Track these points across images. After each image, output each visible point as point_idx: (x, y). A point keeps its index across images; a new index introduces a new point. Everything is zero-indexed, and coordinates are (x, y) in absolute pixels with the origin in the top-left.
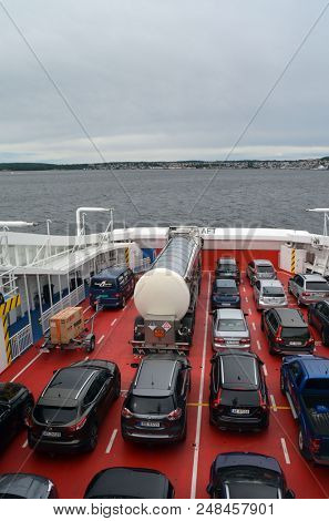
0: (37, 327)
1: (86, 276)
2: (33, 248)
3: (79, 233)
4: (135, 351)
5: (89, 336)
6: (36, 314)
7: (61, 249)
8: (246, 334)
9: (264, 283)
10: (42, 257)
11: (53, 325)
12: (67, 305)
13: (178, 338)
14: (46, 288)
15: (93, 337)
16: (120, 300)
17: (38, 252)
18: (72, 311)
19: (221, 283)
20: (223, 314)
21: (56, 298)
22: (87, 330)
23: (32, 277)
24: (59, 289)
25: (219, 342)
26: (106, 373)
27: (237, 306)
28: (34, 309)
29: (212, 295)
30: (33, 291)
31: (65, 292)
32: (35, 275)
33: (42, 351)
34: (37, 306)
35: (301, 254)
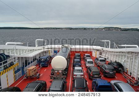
0: (23, 71)
1: (37, 58)
2: (23, 50)
3: (36, 46)
4: (51, 78)
5: (38, 74)
6: (23, 68)
7: (31, 50)
8: (82, 74)
9: (88, 60)
10: (25, 52)
11: (28, 71)
12: (32, 66)
13: (63, 74)
14: (26, 61)
15: (39, 74)
16: (47, 64)
17: (24, 51)
18: (34, 67)
19: (76, 60)
20: (76, 68)
21: (29, 64)
22: (37, 72)
23: (22, 58)
24: (30, 61)
25: (75, 76)
26: (43, 84)
27: (80, 66)
28: (22, 66)
29: (73, 63)
30: (22, 62)
31: (32, 62)
32: (23, 57)
33: (24, 78)
34: (23, 66)
35: (98, 53)
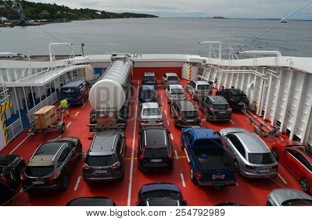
0: (25, 120)
1: (57, 86)
2: (19, 71)
3: (51, 60)
4: (91, 130)
5: (61, 123)
6: (24, 112)
7: (39, 70)
8: (161, 117)
9: (172, 86)
10: (26, 75)
11: (37, 117)
12: (46, 105)
13: (119, 121)
14: (30, 95)
15: (63, 124)
16: (80, 100)
17: (23, 72)
18: (48, 108)
19: (145, 87)
20: (145, 106)
21: (37, 101)
22: (59, 120)
23: (19, 89)
24: (39, 95)
25: (143, 122)
26: (72, 144)
27: (154, 100)
28: (23, 108)
29: (140, 95)
30: (21, 97)
31: (44, 97)
32: (22, 87)
33: (29, 134)
34: (25, 107)
35: (195, 69)
